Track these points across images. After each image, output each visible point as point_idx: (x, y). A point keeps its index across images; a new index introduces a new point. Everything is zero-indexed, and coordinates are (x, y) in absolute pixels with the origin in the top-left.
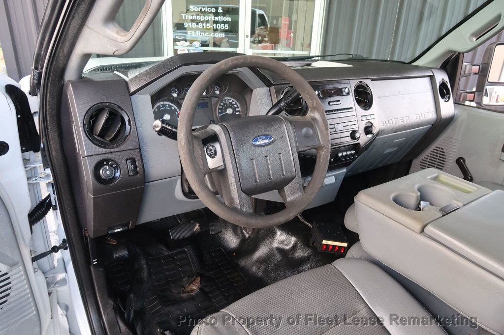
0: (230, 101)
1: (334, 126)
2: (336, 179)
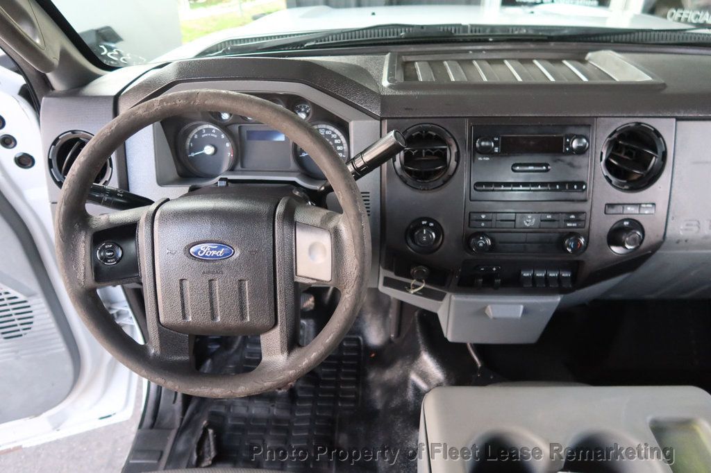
0: (327, 133)
1: (512, 216)
2: (525, 312)
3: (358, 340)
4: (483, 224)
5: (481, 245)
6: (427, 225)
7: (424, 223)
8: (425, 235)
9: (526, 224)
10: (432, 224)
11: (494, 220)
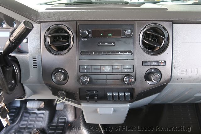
1: (99, 67)
2: (115, 111)
3: (65, 119)
4: (86, 71)
5: (84, 80)
6: (61, 72)
7: (60, 70)
8: (58, 76)
9: (106, 70)
10: (63, 71)
11: (91, 69)
